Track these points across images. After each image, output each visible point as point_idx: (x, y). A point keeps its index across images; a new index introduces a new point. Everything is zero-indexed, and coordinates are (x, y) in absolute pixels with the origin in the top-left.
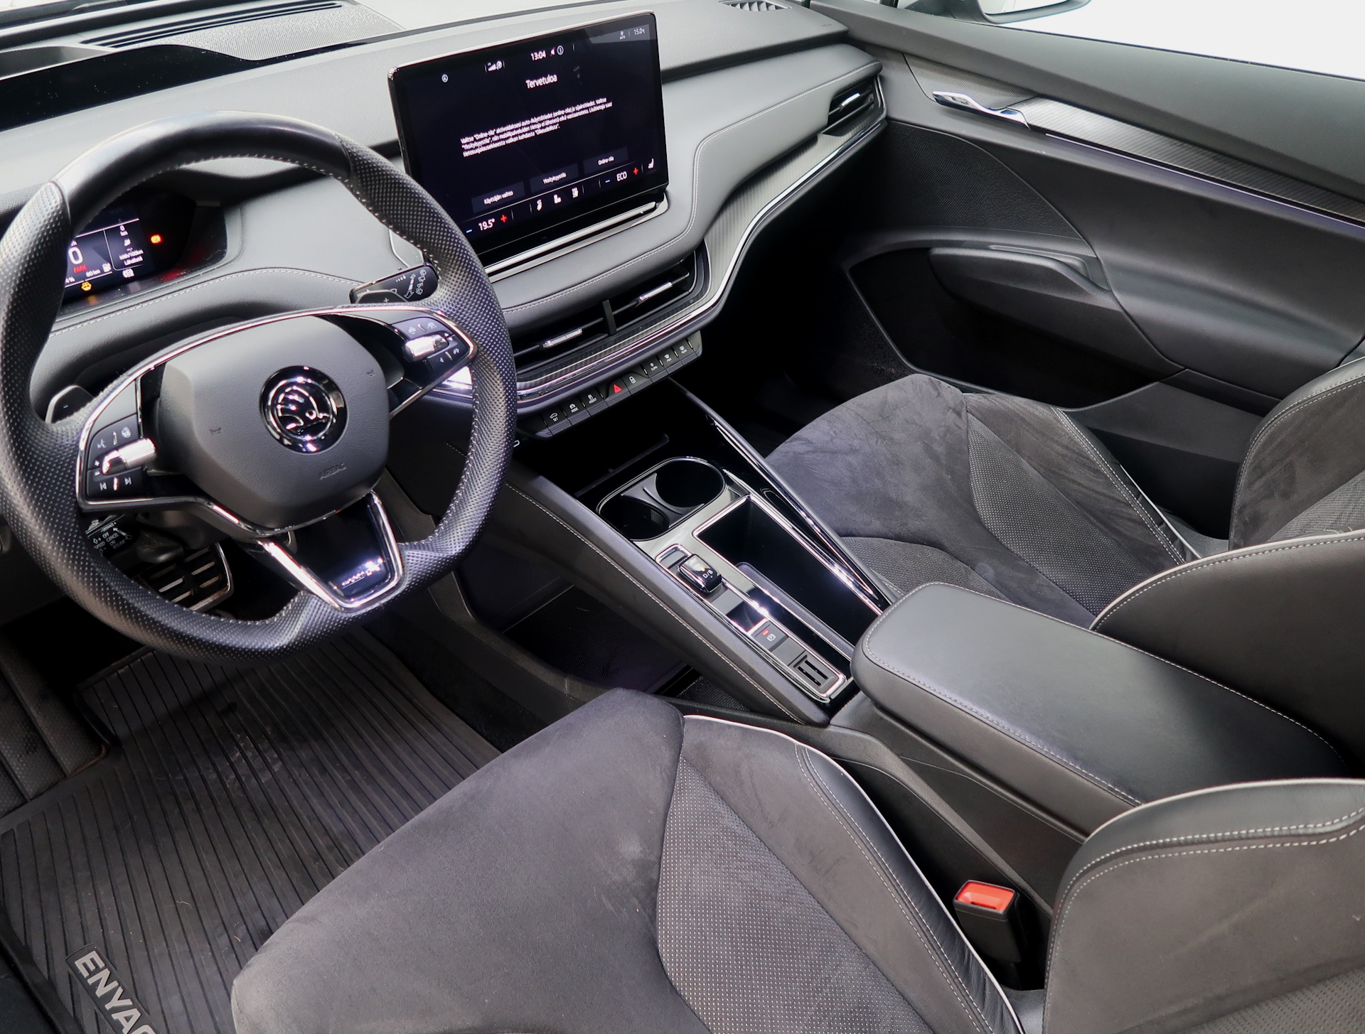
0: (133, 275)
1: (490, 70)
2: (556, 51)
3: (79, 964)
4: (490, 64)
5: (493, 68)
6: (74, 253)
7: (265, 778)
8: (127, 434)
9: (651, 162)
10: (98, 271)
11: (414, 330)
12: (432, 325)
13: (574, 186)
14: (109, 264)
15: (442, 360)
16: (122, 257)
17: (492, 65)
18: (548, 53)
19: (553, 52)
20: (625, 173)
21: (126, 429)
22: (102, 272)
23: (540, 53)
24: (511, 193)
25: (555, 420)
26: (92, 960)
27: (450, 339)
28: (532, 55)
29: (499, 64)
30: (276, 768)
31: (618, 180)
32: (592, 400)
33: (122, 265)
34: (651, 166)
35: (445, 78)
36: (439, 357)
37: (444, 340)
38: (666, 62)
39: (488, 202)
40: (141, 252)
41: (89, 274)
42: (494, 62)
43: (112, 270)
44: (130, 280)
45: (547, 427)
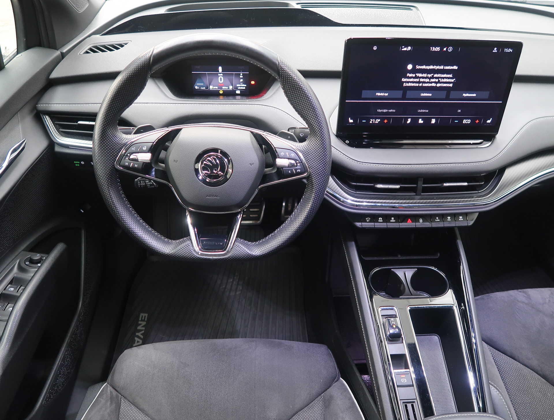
0: (240, 93)
1: (402, 50)
2: (447, 49)
3: (141, 314)
4: (404, 47)
5: (405, 49)
6: (221, 78)
7: (232, 294)
8: (145, 148)
9: (490, 119)
10: (227, 88)
11: (283, 154)
12: (293, 155)
13: (433, 118)
14: (232, 86)
15: (290, 172)
16: (238, 85)
17: (404, 48)
18: (442, 49)
19: (445, 49)
20: (470, 120)
21: (145, 147)
22: (229, 89)
23: (437, 48)
24: (394, 111)
25: (368, 221)
26: (145, 316)
27: (299, 164)
28: (431, 48)
29: (409, 48)
30: (238, 293)
31: (464, 123)
32: (393, 219)
33: (237, 88)
34: (489, 121)
35: (375, 48)
36: (289, 170)
37: (295, 164)
38: (520, 71)
39: (379, 111)
40: (246, 85)
41: (223, 88)
42: (406, 46)
43: (232, 89)
44: (238, 95)
45: (362, 222)
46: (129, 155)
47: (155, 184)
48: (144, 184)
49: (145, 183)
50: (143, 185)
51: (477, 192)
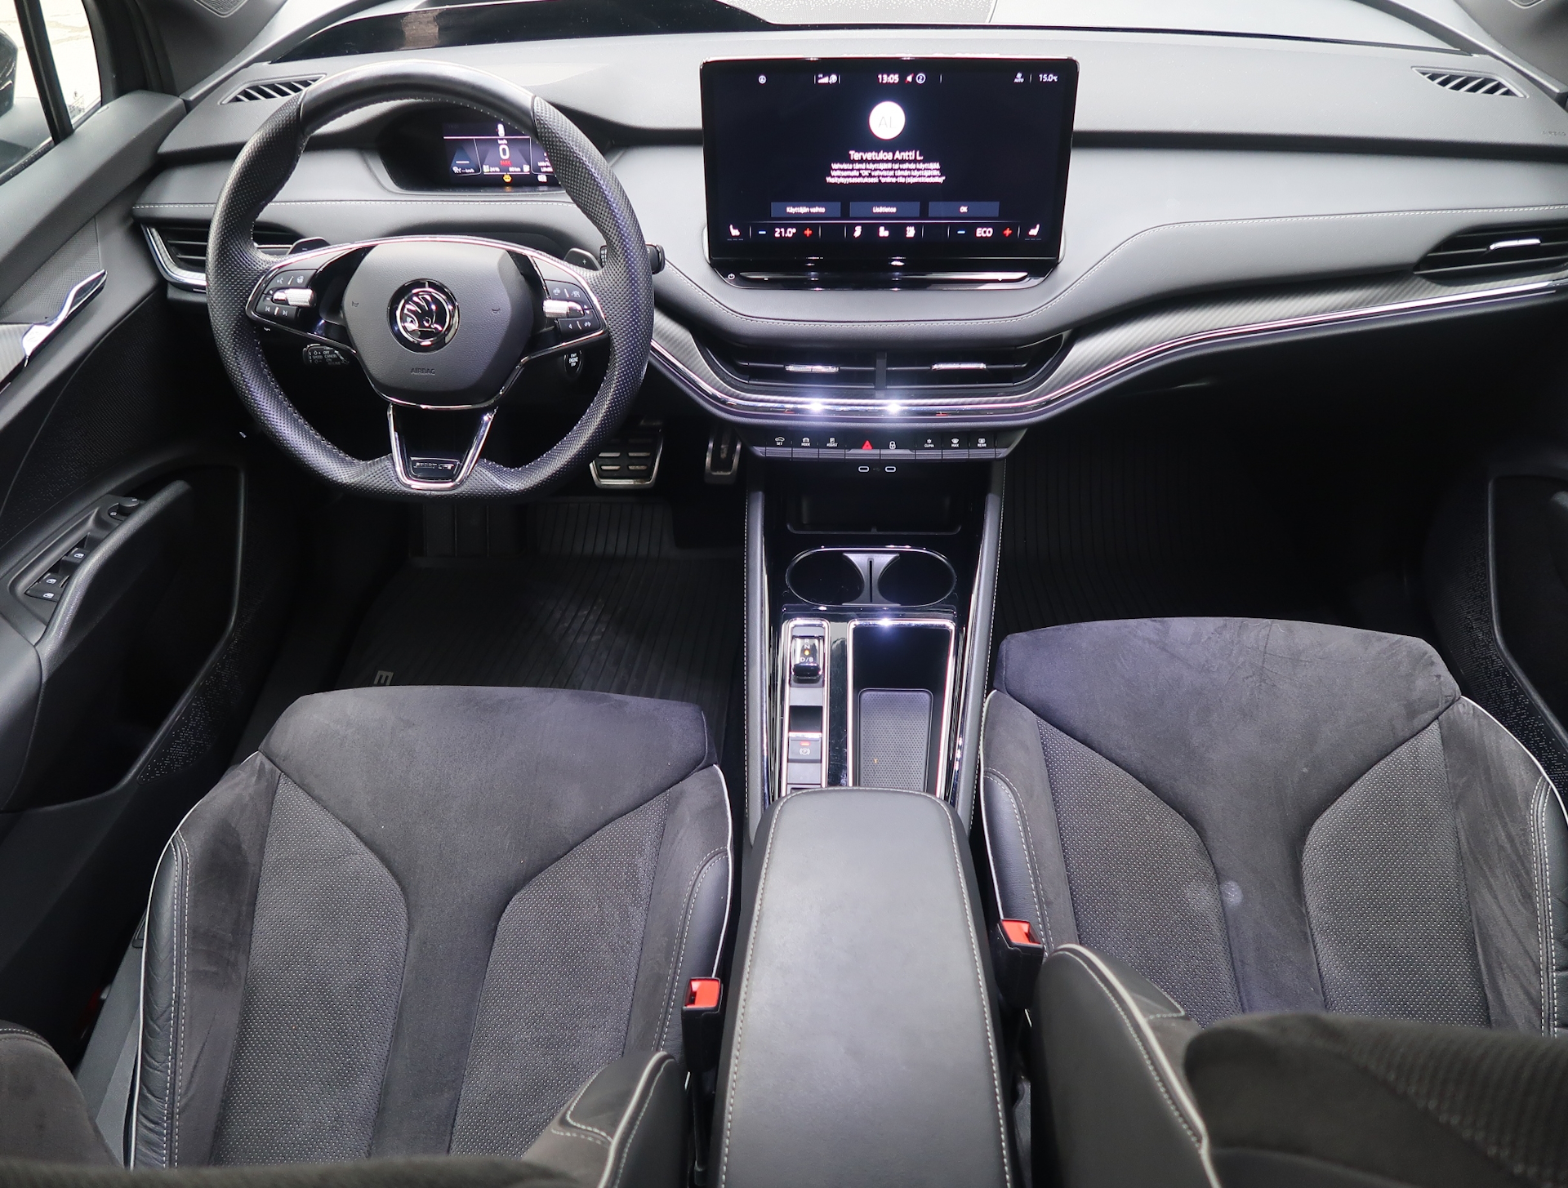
0: (545, 180)
1: (820, 81)
2: (914, 78)
4: (821, 76)
5: (825, 80)
6: (504, 150)
7: (582, 640)
8: (300, 280)
9: (1035, 227)
10: (519, 169)
11: (559, 291)
12: (576, 293)
13: (910, 225)
14: (528, 167)
15: (570, 326)
16: (540, 164)
17: (824, 77)
18: (903, 78)
19: (909, 79)
20: (991, 230)
21: (302, 277)
22: (522, 171)
23: (892, 76)
24: (822, 210)
25: (778, 444)
26: (387, 677)
27: (588, 312)
28: (880, 76)
29: (834, 78)
30: (594, 638)
31: (978, 235)
32: (832, 443)
33: (538, 170)
34: (1034, 232)
35: (762, 80)
36: (569, 322)
37: (582, 312)
38: (1083, 120)
39: (791, 211)
41: (511, 169)
42: (828, 74)
43: (530, 171)
44: (543, 184)
45: (766, 446)
46: (271, 292)
47: (341, 358)
48: (321, 357)
49: (322, 354)
50: (319, 360)
51: (1011, 384)
